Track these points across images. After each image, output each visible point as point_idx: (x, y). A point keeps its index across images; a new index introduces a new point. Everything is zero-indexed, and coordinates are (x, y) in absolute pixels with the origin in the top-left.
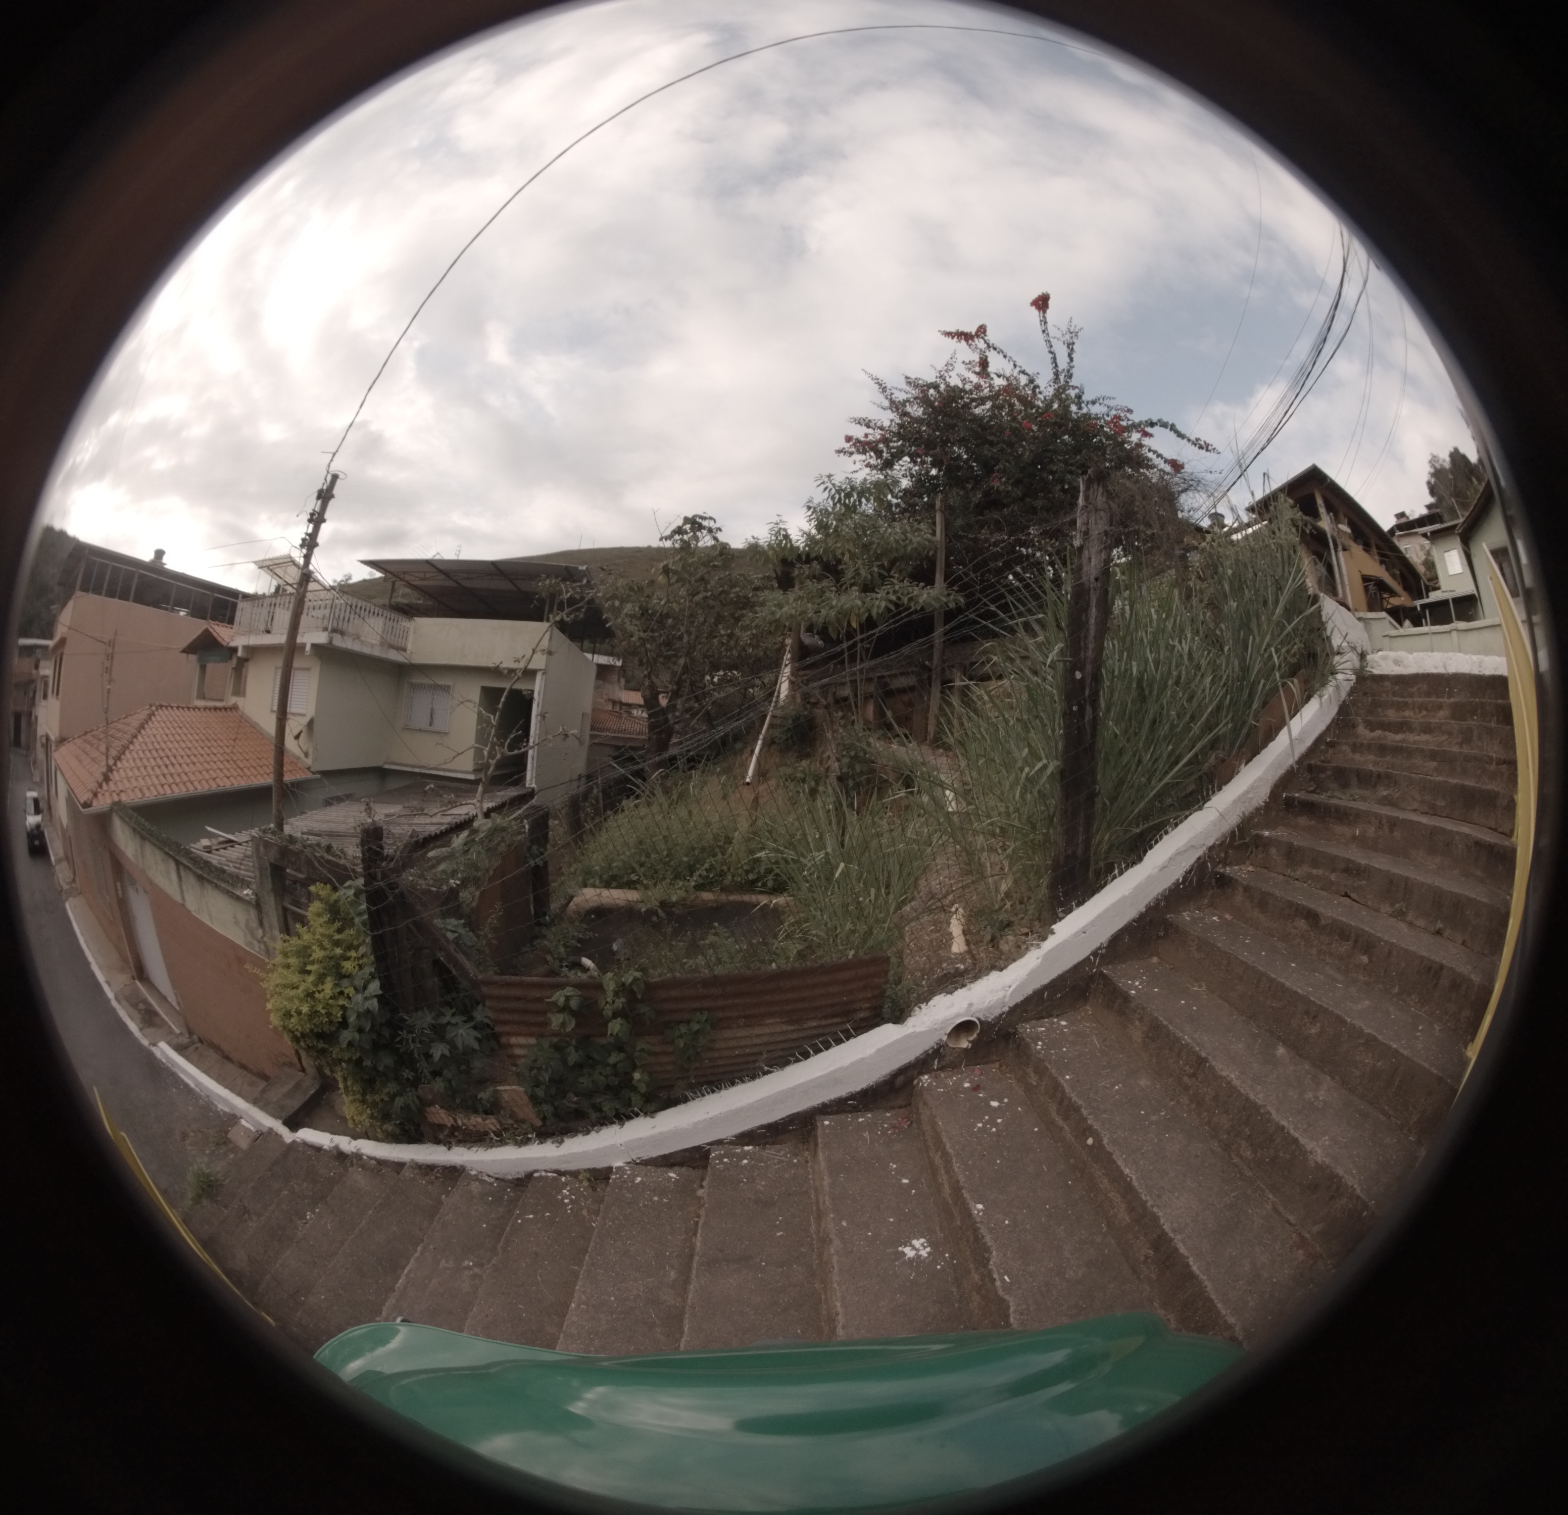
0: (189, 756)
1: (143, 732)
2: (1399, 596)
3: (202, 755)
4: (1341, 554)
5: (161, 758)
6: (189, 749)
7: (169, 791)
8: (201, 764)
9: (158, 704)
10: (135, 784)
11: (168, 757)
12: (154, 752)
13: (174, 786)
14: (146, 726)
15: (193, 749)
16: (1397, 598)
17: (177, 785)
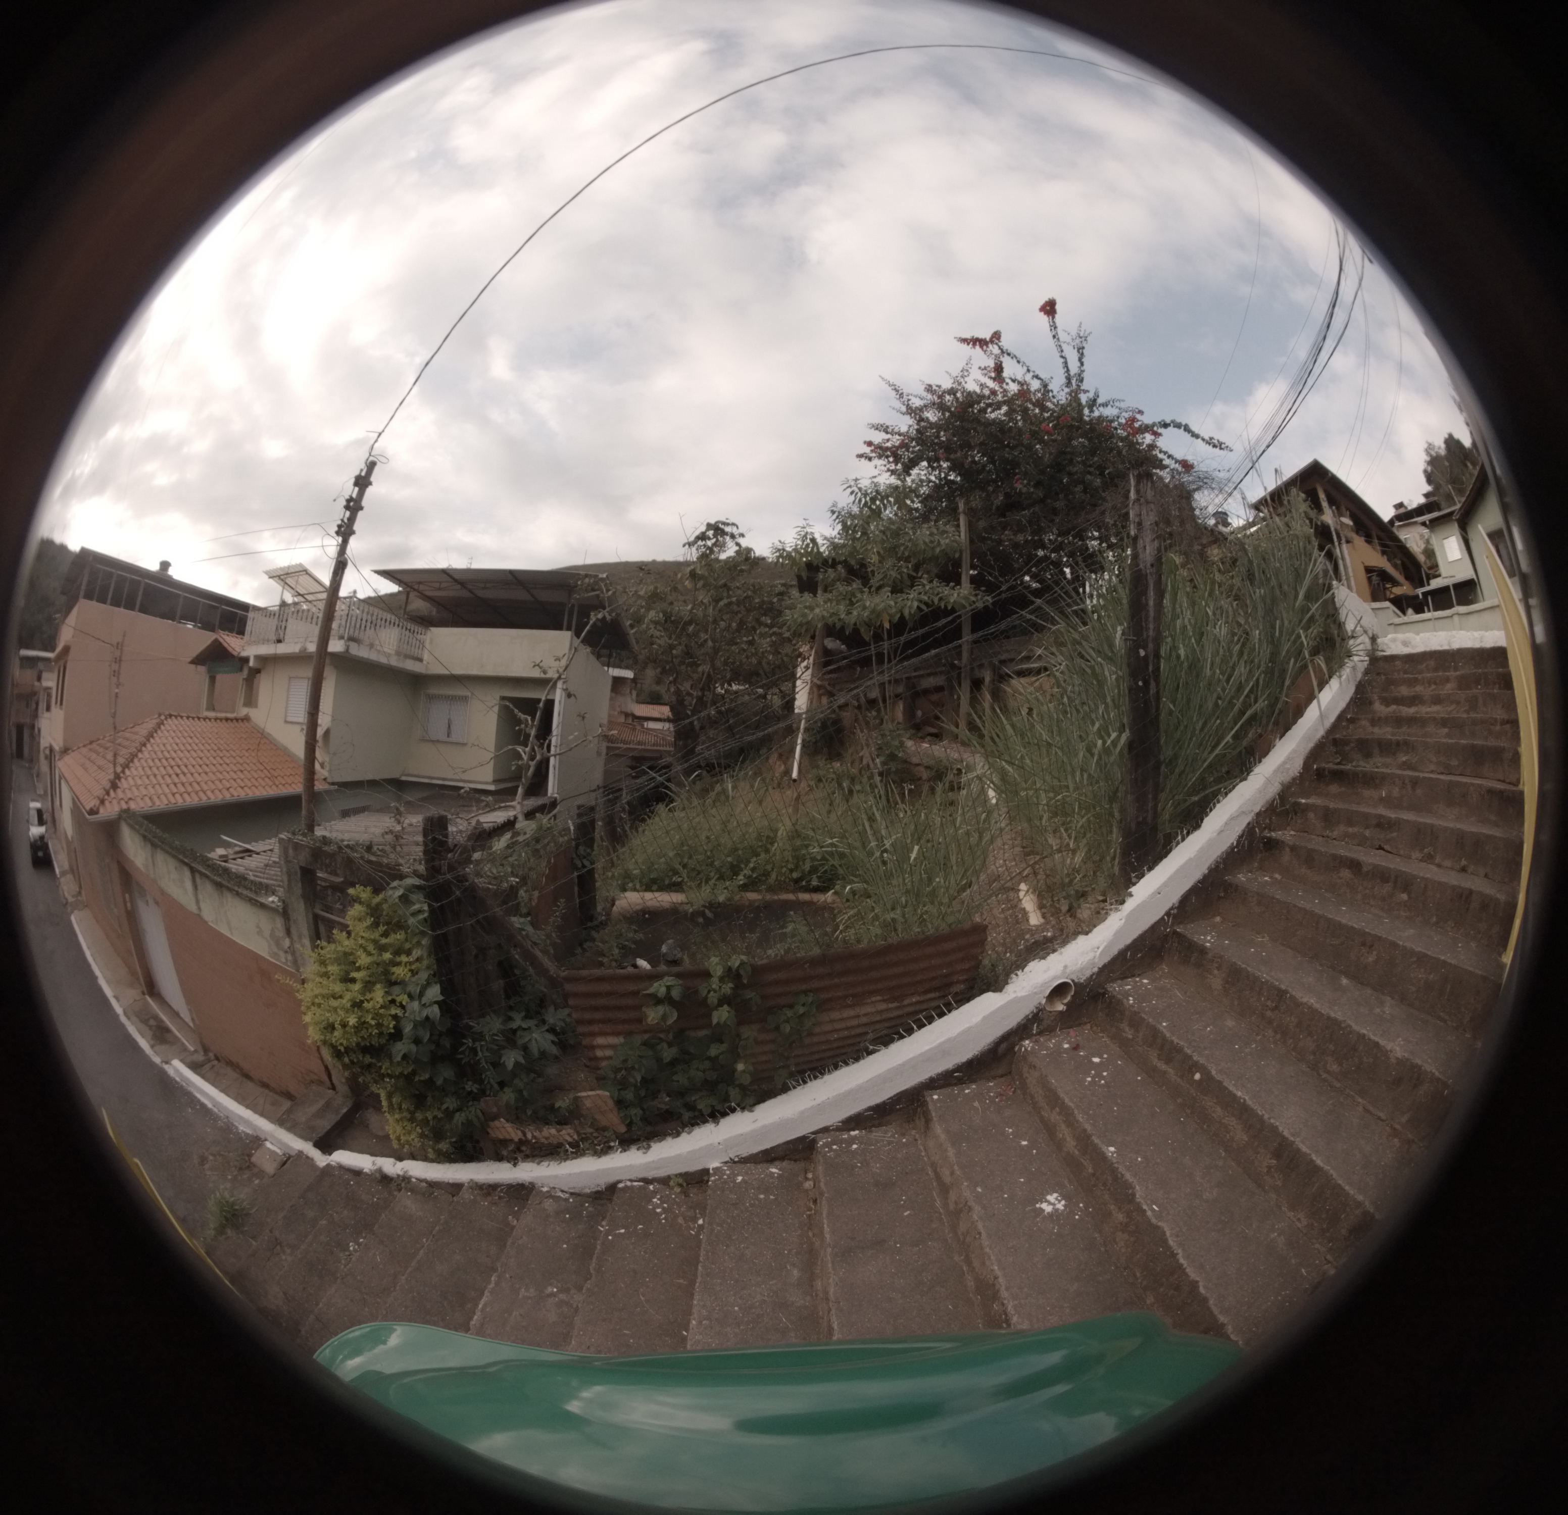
0: (200, 766)
1: (151, 740)
2: (1402, 585)
3: (214, 765)
4: (1344, 546)
5: (172, 767)
6: (201, 758)
7: (180, 801)
8: (214, 773)
9: (167, 713)
10: (144, 792)
11: (179, 766)
12: (164, 761)
13: (185, 795)
14: (155, 735)
15: (205, 759)
16: (1399, 588)
17: (189, 794)
